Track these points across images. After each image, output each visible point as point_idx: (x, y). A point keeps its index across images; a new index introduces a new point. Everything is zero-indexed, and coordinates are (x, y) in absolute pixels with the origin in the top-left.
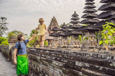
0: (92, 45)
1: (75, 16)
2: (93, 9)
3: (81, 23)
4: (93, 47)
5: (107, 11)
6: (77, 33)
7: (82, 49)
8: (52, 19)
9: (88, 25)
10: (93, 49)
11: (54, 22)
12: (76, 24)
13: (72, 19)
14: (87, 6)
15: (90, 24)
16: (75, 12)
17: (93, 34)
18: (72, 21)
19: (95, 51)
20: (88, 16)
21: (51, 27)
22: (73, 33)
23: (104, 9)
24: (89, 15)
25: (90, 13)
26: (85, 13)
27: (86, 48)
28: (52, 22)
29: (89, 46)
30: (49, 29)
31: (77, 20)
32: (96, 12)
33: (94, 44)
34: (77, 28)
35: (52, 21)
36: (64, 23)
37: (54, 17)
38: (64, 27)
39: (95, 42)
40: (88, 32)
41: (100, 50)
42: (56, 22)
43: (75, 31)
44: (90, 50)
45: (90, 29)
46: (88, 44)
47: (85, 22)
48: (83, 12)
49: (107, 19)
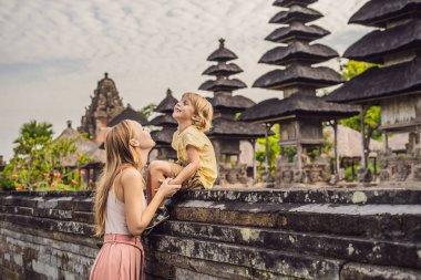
0: (311, 182)
1: (222, 60)
2: (313, 26)
3: (259, 83)
5: (393, 26)
6: (237, 131)
8: (100, 83)
9: (290, 92)
11: (106, 95)
12: (226, 94)
13: (208, 72)
14: (283, 12)
15: (300, 87)
16: (222, 41)
17: (314, 131)
18: (210, 82)
20: (293, 51)
21: (96, 115)
24: (299, 50)
25: (301, 40)
26: (275, 41)
28: (101, 96)
29: (303, 186)
30: (88, 123)
31: (231, 77)
32: (325, 35)
33: (321, 175)
34: (234, 110)
35: (98, 92)
36: (169, 92)
37: (106, 74)
38: (168, 107)
39: (323, 166)
40: (296, 126)
42: (115, 94)
43: (225, 124)
45: (306, 108)
47: (278, 80)
48: (268, 39)
49: (394, 59)
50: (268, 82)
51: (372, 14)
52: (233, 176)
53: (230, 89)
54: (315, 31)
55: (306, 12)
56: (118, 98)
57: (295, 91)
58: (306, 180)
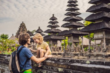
0: (76, 52)
1: (53, 20)
2: (77, 12)
3: (63, 26)
4: (78, 54)
5: (98, 13)
6: (57, 38)
7: (64, 56)
8: (21, 24)
9: (71, 29)
10: (78, 56)
11: (23, 28)
12: (54, 28)
13: (50, 23)
14: (69, 8)
15: (73, 27)
16: (53, 15)
17: (77, 39)
18: (50, 25)
19: (80, 58)
20: (72, 18)
21: (20, 32)
22: (52, 38)
23: (95, 10)
24: (73, 18)
25: (74, 15)
26: (67, 15)
27: (69, 55)
28: (21, 28)
29: (73, 53)
30: (18, 34)
31: (55, 24)
32: (80, 14)
33: (78, 50)
34: (56, 33)
35: (20, 26)
36: (39, 27)
37: (23, 22)
38: (39, 31)
39: (79, 48)
40: (72, 37)
41: (90, 57)
43: (54, 36)
44: (74, 57)
45: (75, 33)
46: (73, 50)
47: (68, 25)
48: (65, 15)
49: (98, 21)
50: (65, 26)
51: (92, 10)
52: (56, 50)
53: (55, 27)
54: (77, 13)
55: (75, 8)
56: (26, 28)
57: (72, 28)
58: (74, 51)
